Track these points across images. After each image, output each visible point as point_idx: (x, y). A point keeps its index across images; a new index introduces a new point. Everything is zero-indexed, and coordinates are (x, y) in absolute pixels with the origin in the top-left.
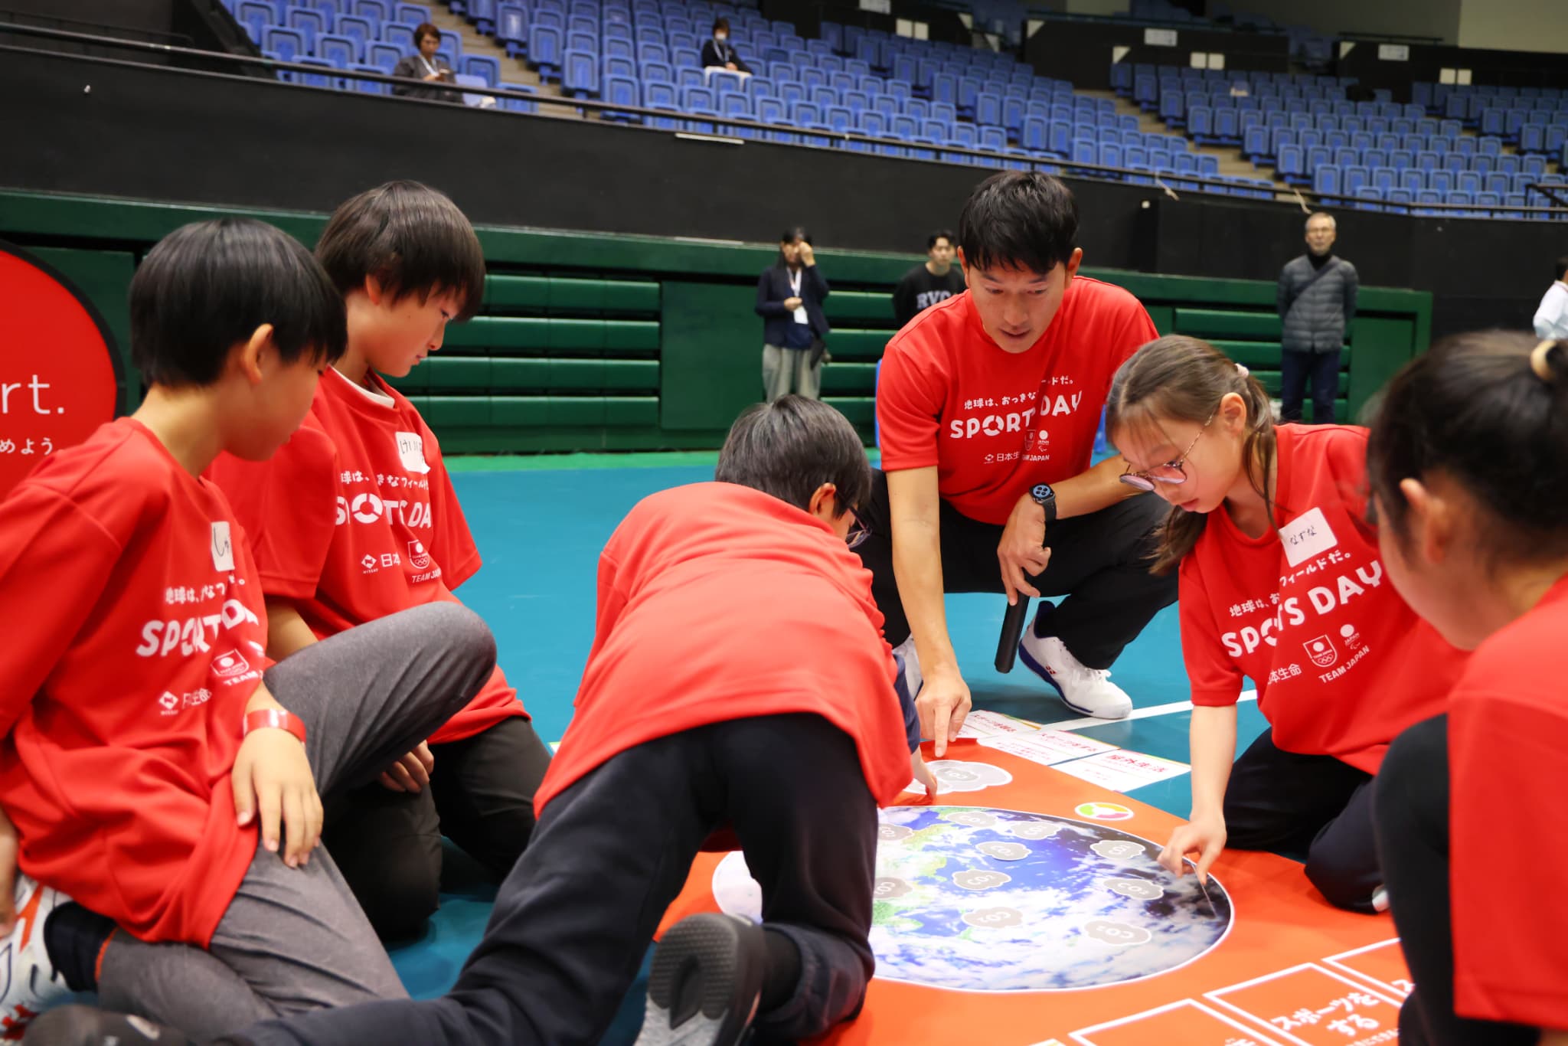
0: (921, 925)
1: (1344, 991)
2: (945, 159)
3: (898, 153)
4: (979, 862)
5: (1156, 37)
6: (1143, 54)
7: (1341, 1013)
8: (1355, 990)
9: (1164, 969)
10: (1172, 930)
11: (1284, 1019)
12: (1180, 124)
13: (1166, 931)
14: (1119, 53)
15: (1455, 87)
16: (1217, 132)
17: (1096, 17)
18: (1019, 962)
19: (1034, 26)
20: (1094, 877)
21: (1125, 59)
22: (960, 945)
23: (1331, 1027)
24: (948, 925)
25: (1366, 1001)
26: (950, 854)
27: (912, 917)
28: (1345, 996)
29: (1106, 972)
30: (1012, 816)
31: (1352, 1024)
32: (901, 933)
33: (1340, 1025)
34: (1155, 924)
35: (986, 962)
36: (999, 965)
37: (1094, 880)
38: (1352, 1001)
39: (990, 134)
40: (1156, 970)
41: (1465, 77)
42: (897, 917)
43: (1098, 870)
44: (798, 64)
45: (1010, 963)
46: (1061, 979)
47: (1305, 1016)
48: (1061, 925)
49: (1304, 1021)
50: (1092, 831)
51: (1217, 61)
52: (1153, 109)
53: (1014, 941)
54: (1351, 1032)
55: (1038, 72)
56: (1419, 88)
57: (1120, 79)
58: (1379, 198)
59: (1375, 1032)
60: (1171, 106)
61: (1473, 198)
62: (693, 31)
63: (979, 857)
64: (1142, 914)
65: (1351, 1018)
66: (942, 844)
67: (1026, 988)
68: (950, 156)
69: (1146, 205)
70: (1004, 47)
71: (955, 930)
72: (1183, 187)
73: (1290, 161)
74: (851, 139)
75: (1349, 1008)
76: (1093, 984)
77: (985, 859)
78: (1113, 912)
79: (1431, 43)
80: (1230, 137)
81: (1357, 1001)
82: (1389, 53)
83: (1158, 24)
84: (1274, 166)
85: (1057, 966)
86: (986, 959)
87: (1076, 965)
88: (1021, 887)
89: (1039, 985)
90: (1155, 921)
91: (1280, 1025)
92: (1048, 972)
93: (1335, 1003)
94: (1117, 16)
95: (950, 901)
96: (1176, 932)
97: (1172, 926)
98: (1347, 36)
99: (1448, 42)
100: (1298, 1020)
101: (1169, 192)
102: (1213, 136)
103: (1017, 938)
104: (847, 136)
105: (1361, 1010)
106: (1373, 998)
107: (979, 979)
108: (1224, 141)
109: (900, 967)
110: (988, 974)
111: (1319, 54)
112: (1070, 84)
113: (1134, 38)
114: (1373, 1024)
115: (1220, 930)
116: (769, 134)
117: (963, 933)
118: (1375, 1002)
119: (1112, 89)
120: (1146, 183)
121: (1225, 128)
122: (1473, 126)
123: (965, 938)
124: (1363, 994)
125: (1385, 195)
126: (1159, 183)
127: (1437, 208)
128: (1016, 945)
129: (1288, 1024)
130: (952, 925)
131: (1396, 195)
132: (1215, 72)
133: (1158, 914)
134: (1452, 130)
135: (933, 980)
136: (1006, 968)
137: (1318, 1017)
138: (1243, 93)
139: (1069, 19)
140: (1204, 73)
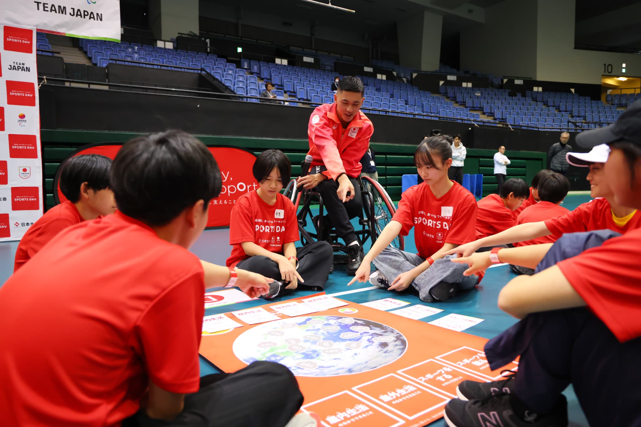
0: (304, 356)
1: (441, 367)
2: (417, 117)
3: (405, 116)
4: (324, 334)
5: (450, 78)
6: (448, 83)
7: (440, 374)
8: (445, 366)
9: (384, 364)
10: (387, 352)
11: (422, 378)
12: (463, 104)
13: (385, 352)
14: (441, 83)
15: (538, 92)
16: (474, 106)
17: (430, 72)
18: (336, 366)
19: (415, 75)
20: (362, 336)
21: (443, 85)
22: (318, 362)
23: (437, 379)
24: (313, 355)
25: (449, 370)
26: (315, 332)
27: (301, 353)
28: (442, 368)
29: (365, 367)
30: (336, 318)
31: (444, 377)
32: (297, 359)
33: (440, 378)
34: (382, 350)
35: (325, 367)
36: (329, 367)
37: (363, 337)
38: (444, 370)
39: (417, 108)
40: (381, 365)
41: (540, 89)
42: (296, 354)
43: (364, 334)
44: (313, 83)
45: (333, 366)
46: (350, 370)
47: (429, 376)
48: (351, 353)
49: (429, 378)
50: (362, 321)
51: (470, 85)
52: (454, 99)
53: (335, 359)
54: (443, 380)
55: (420, 89)
56: (528, 93)
57: (442, 91)
58: (527, 125)
59: (451, 379)
60: (459, 98)
61: (560, 125)
62: (280, 74)
63: (325, 332)
64: (378, 347)
65: (443, 375)
66: (313, 329)
67: (338, 374)
68: (418, 116)
69: (470, 129)
70: (407, 81)
71: (315, 357)
72: (480, 123)
73: (498, 115)
74: (391, 112)
75: (443, 372)
76: (361, 371)
77: (327, 333)
78: (368, 347)
79: (529, 79)
80: (478, 107)
81: (445, 370)
82: (517, 82)
83: (451, 74)
84: (493, 116)
85: (348, 366)
86: (325, 365)
87: (355, 365)
88: (338, 341)
89: (343, 373)
90: (382, 349)
91: (421, 380)
92: (346, 368)
93: (439, 371)
94: (435, 72)
95: (314, 347)
96: (389, 352)
97: (387, 351)
98: (505, 77)
99: (534, 79)
100: (427, 378)
101: (476, 125)
102: (473, 107)
103: (336, 358)
104: (390, 111)
105: (447, 373)
106: (451, 368)
107: (322, 372)
108: (476, 108)
109: (296, 370)
110: (326, 370)
111: (497, 82)
112: (430, 93)
113: (445, 79)
114: (450, 377)
115: (403, 350)
116: (371, 111)
117: (318, 357)
118: (451, 370)
119: (440, 93)
120: (469, 122)
121: (477, 105)
122: (546, 104)
123: (318, 359)
124: (447, 367)
125: (528, 124)
126: (473, 122)
127: (543, 128)
128: (336, 360)
129: (423, 379)
130: (315, 355)
131: (531, 124)
132: (469, 88)
133: (383, 347)
134: (540, 104)
135: (307, 374)
136: (332, 368)
137: (433, 376)
138: (479, 95)
139: (423, 72)
140: (466, 88)
